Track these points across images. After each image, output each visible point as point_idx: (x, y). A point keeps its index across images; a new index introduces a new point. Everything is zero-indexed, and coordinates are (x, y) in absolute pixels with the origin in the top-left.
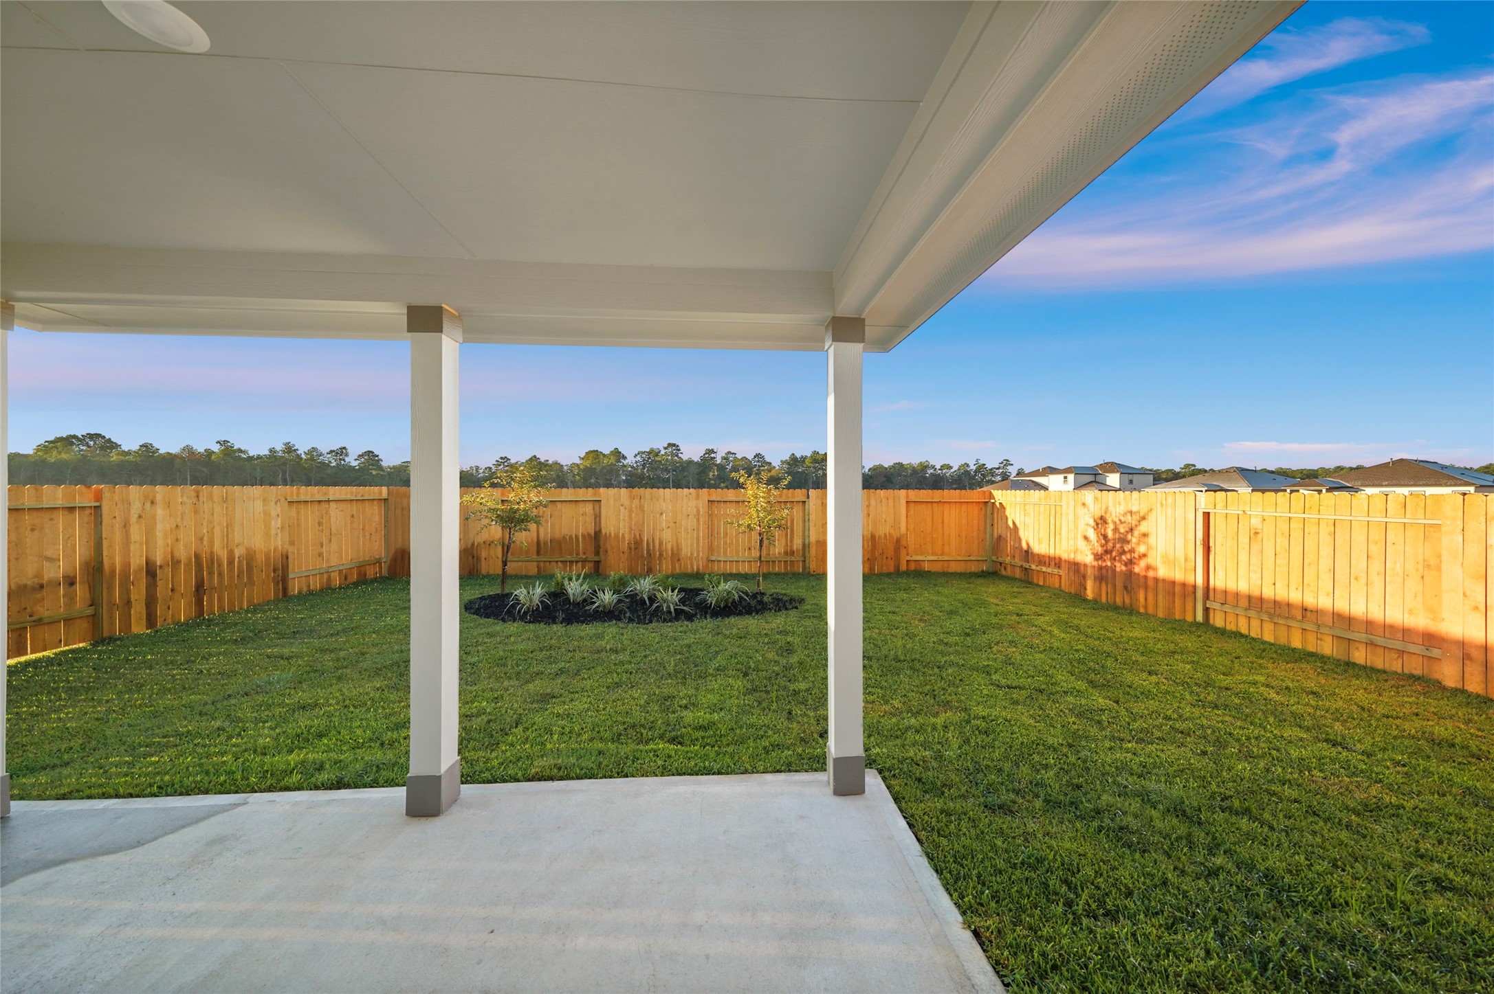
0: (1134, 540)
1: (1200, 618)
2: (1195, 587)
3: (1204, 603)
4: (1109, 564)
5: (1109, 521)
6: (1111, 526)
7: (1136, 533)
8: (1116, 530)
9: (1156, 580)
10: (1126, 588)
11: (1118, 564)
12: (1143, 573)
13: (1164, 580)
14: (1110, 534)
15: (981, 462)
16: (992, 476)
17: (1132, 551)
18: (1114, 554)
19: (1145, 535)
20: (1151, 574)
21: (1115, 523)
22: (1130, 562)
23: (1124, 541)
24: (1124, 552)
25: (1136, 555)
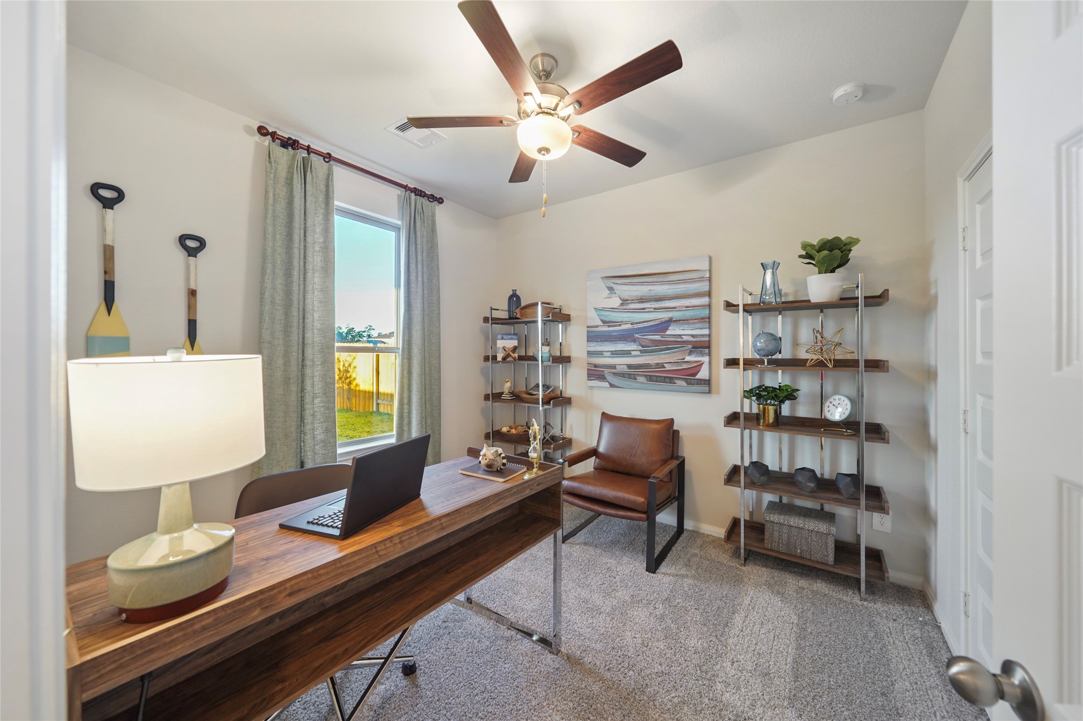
0: (351, 371)
1: (375, 409)
2: (373, 392)
3: (377, 401)
4: (341, 385)
5: (341, 360)
6: (342, 363)
7: (352, 366)
8: (344, 365)
9: (359, 391)
10: (348, 398)
11: (345, 385)
12: (354, 389)
13: (362, 391)
14: (342, 368)
15: (351, 327)
16: (360, 337)
17: (350, 377)
18: (343, 379)
19: (355, 367)
20: (358, 388)
21: (343, 361)
22: (350, 383)
23: (347, 371)
24: (347, 378)
25: (352, 379)
